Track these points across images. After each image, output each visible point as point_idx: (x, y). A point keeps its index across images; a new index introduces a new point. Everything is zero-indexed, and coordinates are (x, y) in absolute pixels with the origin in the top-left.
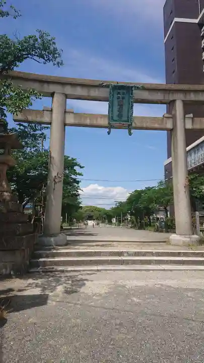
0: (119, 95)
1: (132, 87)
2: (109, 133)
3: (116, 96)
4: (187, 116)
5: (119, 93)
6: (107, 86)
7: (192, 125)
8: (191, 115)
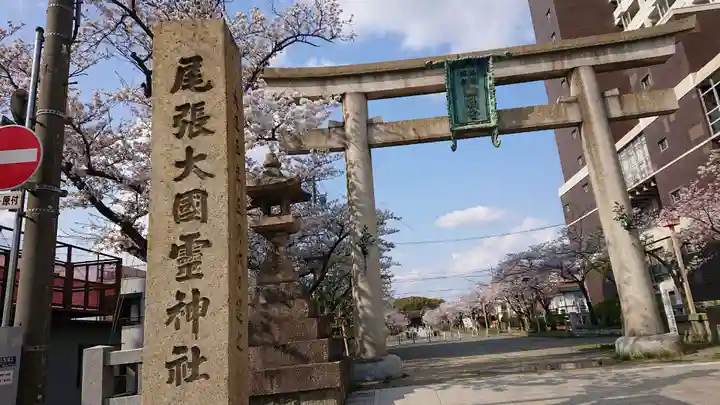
0: (464, 78)
1: (488, 58)
2: (454, 148)
3: (458, 80)
4: (608, 93)
5: (463, 74)
6: (440, 65)
7: (622, 108)
8: (616, 91)
